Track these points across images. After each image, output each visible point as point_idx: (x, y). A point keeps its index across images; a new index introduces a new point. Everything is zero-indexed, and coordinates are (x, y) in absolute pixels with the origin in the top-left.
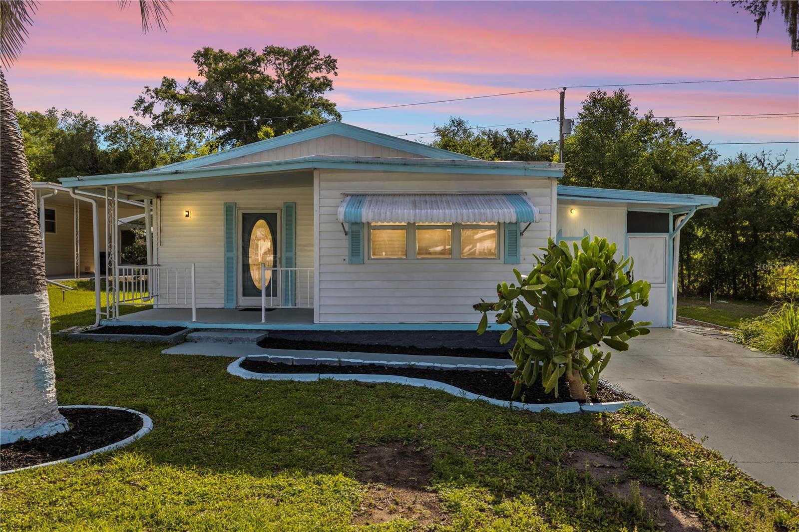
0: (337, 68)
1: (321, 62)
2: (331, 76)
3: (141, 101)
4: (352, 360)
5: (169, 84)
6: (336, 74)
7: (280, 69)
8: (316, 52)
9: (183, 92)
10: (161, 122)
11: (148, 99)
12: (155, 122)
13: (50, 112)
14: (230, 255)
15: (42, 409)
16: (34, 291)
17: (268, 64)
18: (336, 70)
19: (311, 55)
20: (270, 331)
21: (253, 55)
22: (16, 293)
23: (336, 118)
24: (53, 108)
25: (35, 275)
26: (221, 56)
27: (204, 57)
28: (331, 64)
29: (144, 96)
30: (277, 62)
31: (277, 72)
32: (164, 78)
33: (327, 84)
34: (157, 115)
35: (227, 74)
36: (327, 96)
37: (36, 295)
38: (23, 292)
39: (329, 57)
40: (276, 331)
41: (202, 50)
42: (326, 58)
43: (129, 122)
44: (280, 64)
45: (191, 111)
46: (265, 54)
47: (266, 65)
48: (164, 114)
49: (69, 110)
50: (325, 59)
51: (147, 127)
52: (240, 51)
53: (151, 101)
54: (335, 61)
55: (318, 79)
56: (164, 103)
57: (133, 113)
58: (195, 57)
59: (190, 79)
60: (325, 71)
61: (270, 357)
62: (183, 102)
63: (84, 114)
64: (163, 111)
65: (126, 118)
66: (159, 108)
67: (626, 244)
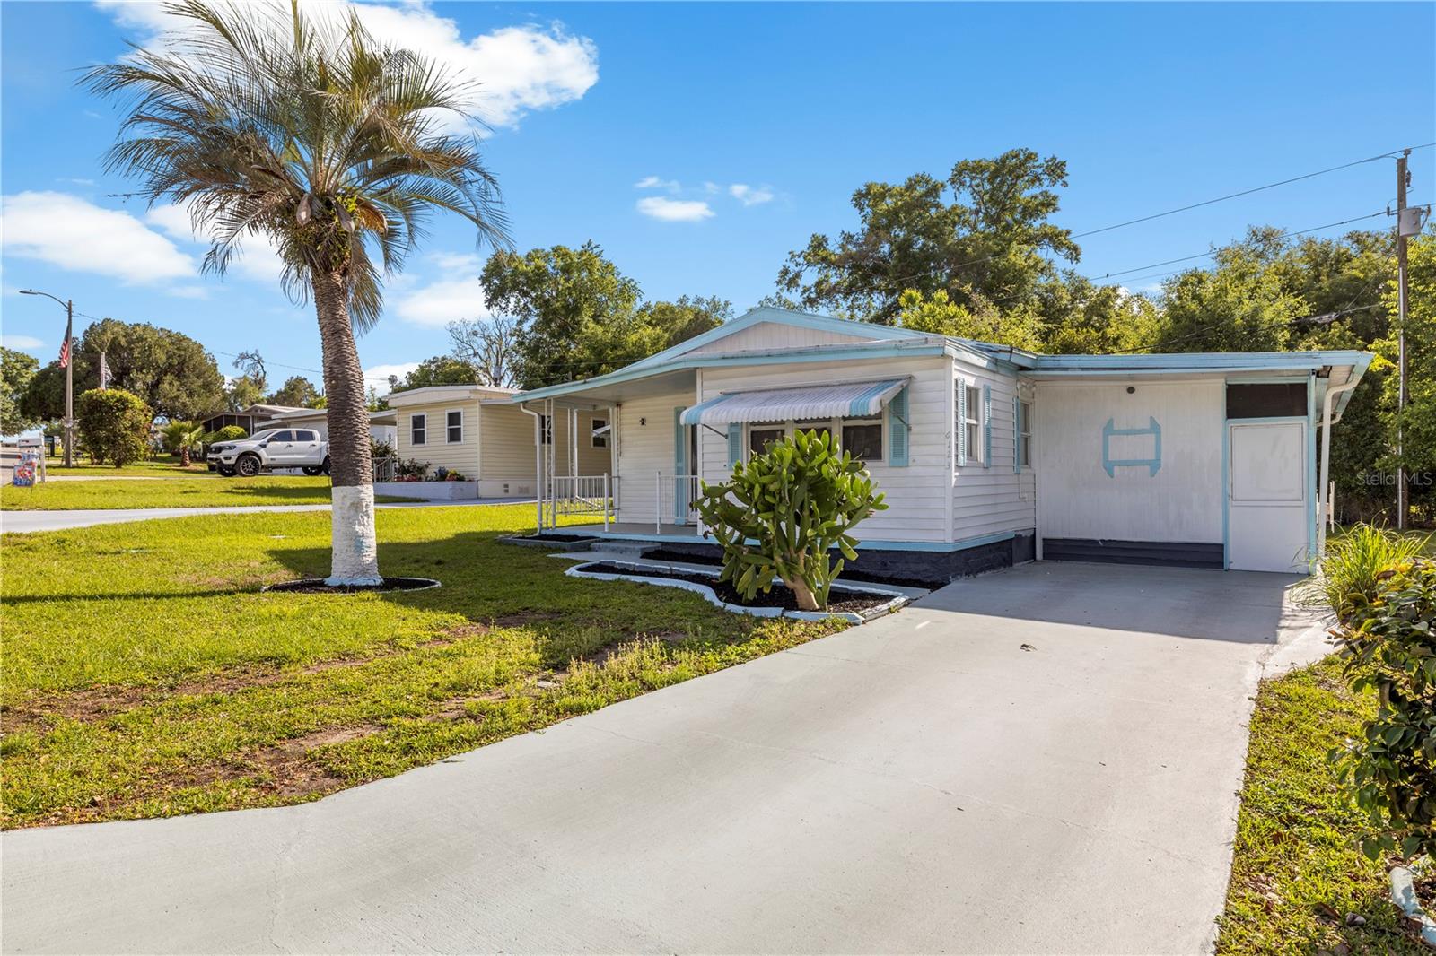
0: (1067, 175)
1: (1040, 171)
2: (1055, 190)
3: (785, 271)
4: (682, 569)
5: (819, 243)
6: (1065, 184)
7: (978, 193)
8: (1030, 157)
9: (839, 251)
10: (813, 296)
11: (793, 268)
12: (805, 296)
13: (681, 301)
14: (680, 465)
15: (360, 567)
16: (357, 484)
17: (961, 189)
18: (1066, 179)
19: (1022, 164)
20: (663, 543)
21: (927, 182)
22: (345, 485)
23: (1071, 254)
24: (685, 296)
25: (359, 473)
26: (884, 193)
27: (866, 197)
28: (1056, 170)
29: (788, 264)
30: (974, 183)
31: (974, 198)
32: (813, 236)
33: (1049, 203)
34: (808, 285)
35: (893, 217)
36: (1053, 220)
37: (358, 487)
38: (350, 485)
39: (1054, 159)
40: (667, 543)
41: (863, 189)
42: (1047, 162)
43: (776, 300)
44: (977, 186)
45: (849, 275)
46: (956, 175)
47: (958, 189)
48: (819, 283)
49: (700, 296)
50: (1045, 165)
51: (797, 304)
52: (910, 180)
53: (797, 269)
54: (1063, 164)
55: (1035, 197)
56: (816, 269)
57: (777, 289)
58: (856, 200)
59: (843, 232)
60: (1046, 183)
61: (617, 562)
62: (838, 265)
63: (716, 299)
64: (817, 280)
65: (772, 295)
66: (810, 277)
67: (1225, 437)
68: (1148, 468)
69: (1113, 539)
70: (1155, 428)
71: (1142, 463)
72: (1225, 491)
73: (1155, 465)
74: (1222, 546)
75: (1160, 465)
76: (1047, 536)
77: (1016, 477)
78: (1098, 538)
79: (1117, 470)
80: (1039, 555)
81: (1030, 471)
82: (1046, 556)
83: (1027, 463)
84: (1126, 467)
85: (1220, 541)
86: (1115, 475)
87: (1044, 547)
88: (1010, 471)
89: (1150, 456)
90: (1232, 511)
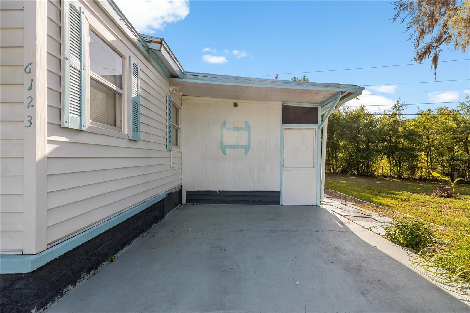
67: (281, 134)
68: (243, 149)
69: (225, 190)
70: (248, 128)
71: (241, 147)
72: (281, 163)
73: (247, 148)
74: (279, 193)
75: (250, 148)
76: (188, 189)
77: (168, 152)
78: (217, 189)
79: (227, 150)
80: (184, 201)
81: (178, 150)
82: (188, 201)
83: (177, 145)
84: (232, 149)
85: (278, 190)
86: (226, 154)
87: (187, 196)
88: (163, 148)
89: (245, 143)
90: (283, 173)
